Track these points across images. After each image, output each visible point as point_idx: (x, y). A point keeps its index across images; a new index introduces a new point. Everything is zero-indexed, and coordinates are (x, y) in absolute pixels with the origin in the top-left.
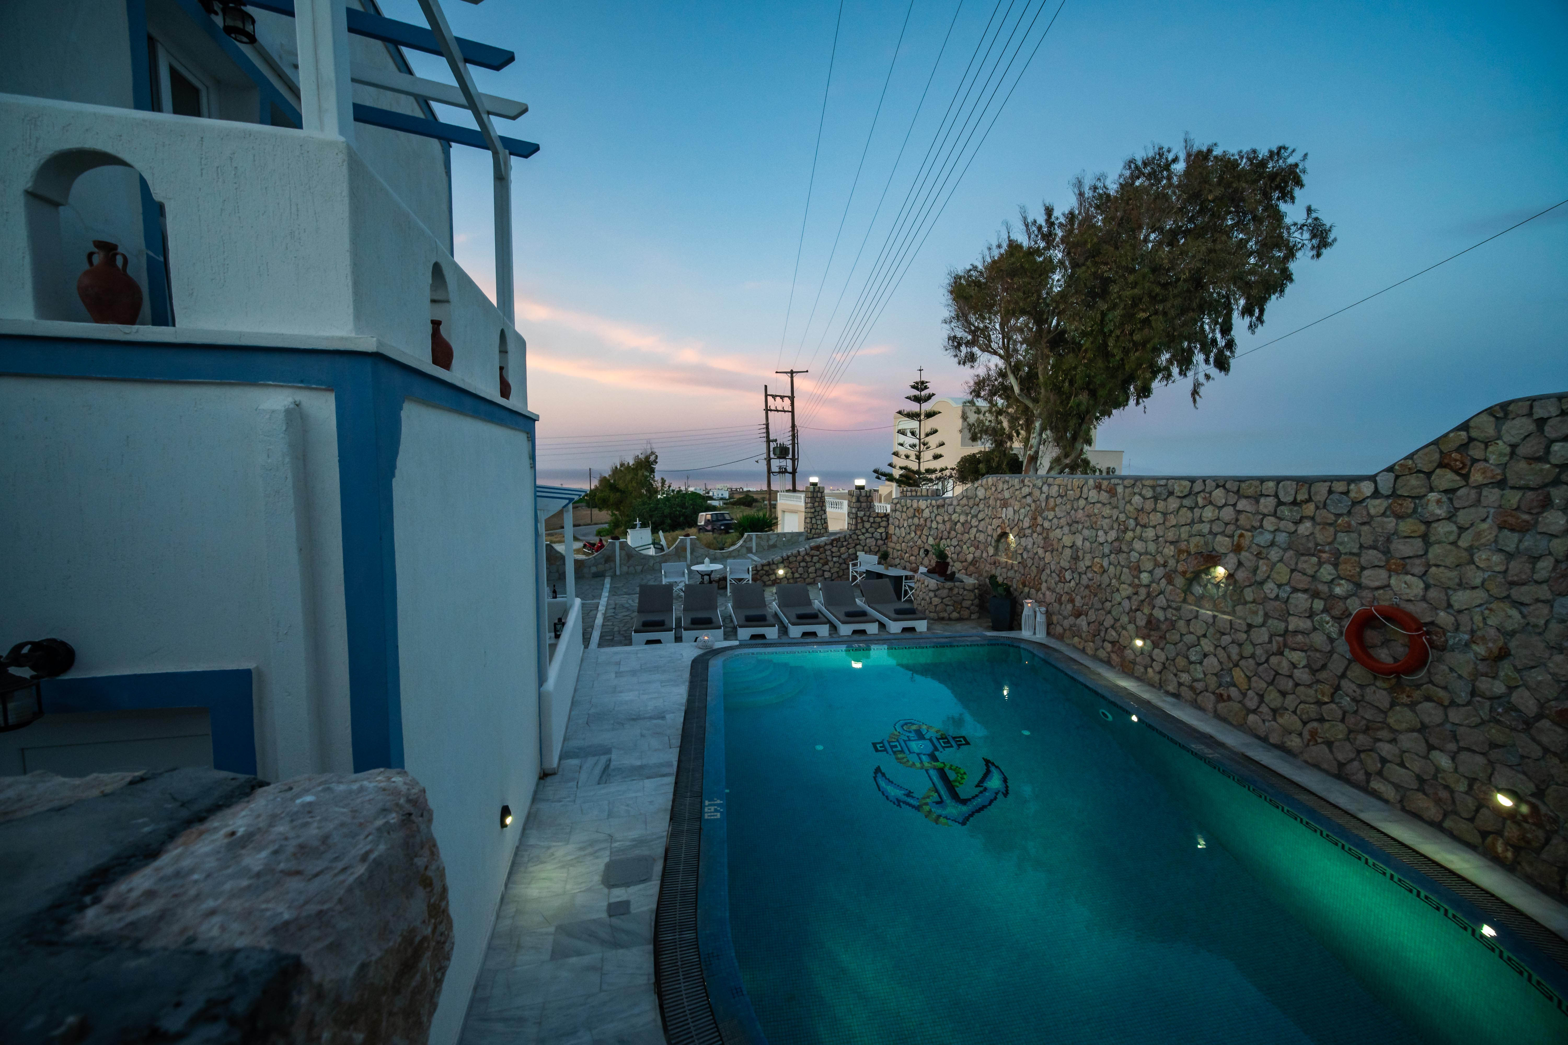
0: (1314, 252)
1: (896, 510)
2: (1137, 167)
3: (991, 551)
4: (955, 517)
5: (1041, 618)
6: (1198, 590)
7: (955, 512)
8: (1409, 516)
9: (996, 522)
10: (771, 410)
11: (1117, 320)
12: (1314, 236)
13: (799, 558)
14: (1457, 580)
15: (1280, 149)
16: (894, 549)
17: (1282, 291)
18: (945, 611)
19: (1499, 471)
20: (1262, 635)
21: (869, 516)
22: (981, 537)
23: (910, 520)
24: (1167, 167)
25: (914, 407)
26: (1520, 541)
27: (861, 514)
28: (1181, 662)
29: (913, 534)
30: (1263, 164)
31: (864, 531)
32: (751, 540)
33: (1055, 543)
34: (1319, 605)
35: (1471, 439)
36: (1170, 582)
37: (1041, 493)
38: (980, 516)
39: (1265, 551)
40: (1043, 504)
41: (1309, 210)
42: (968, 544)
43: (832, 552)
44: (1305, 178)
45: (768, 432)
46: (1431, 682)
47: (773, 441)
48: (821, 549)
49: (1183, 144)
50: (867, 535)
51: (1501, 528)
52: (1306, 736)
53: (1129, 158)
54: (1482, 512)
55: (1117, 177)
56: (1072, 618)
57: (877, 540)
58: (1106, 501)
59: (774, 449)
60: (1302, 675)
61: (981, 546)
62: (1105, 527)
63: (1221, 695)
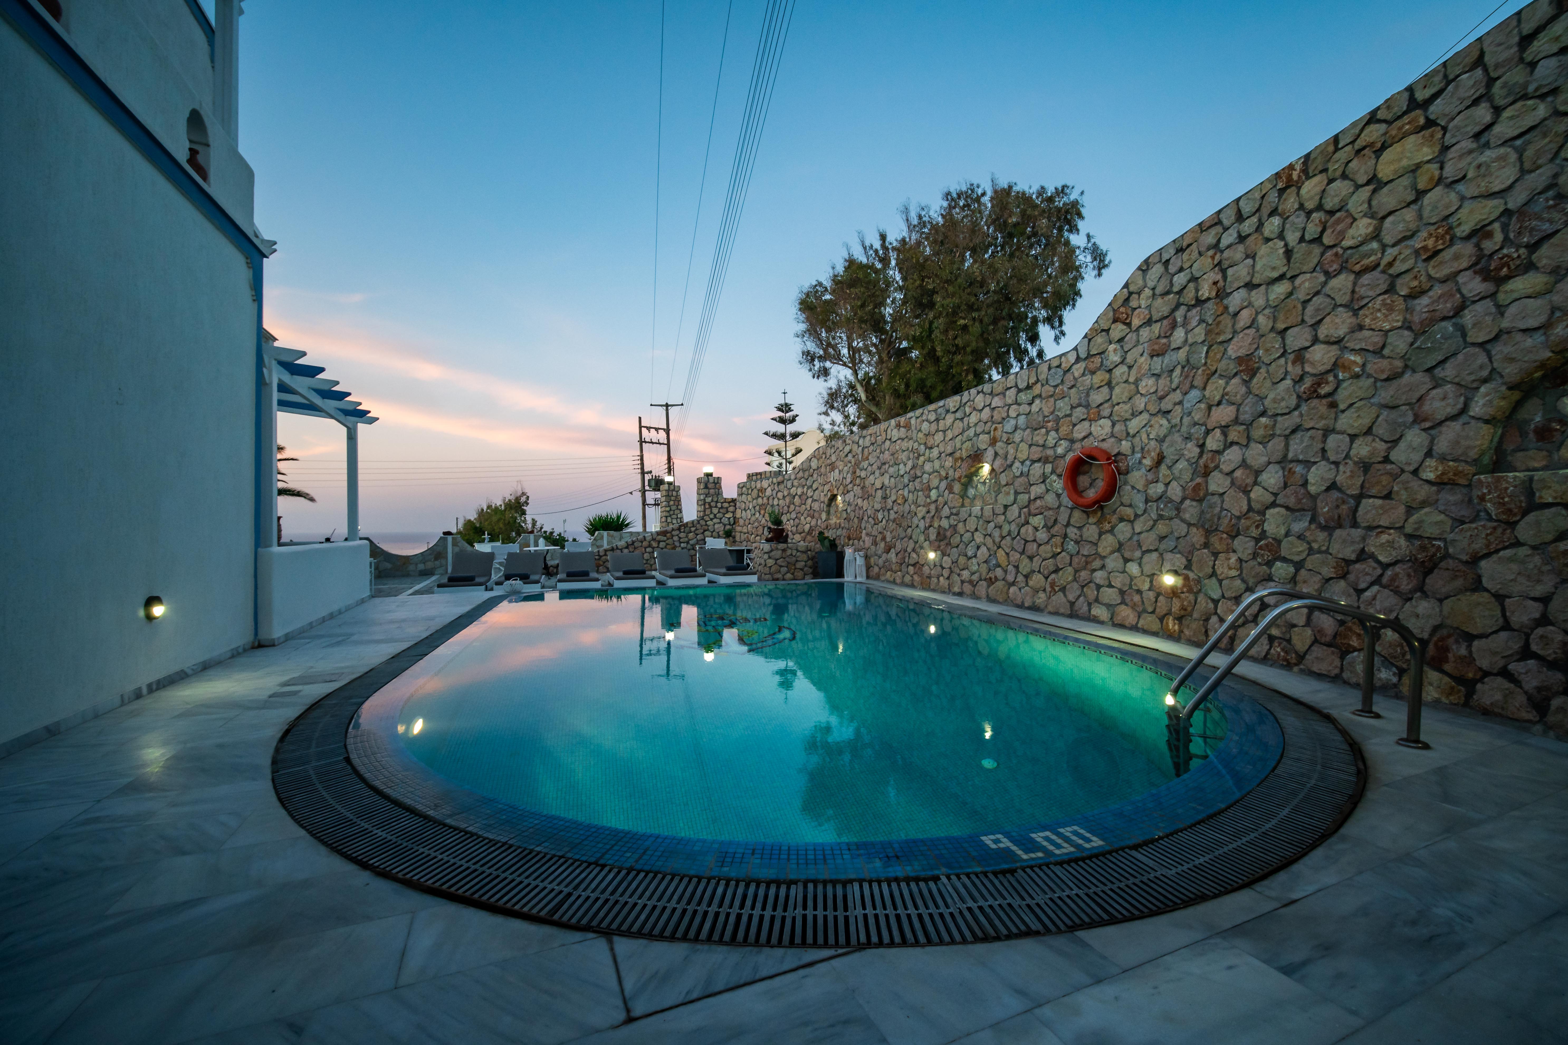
0: (1096, 272)
1: (742, 494)
2: (952, 199)
3: (824, 516)
4: (793, 491)
5: (860, 561)
6: (971, 492)
7: (793, 486)
8: (1099, 369)
9: (827, 488)
10: (646, 442)
11: (941, 327)
12: (1095, 259)
13: (645, 544)
14: (1131, 411)
15: (1063, 187)
16: (741, 532)
17: (1074, 305)
18: (779, 572)
19: (1147, 312)
20: (1014, 511)
21: (717, 502)
22: (816, 506)
23: (755, 501)
24: (978, 199)
25: (780, 428)
26: (1163, 362)
27: (709, 500)
28: (962, 560)
29: (757, 515)
30: (1050, 200)
31: (712, 516)
32: (602, 538)
33: (869, 489)
34: (1049, 468)
35: (1130, 294)
36: (951, 492)
37: (859, 446)
38: (815, 486)
39: (1011, 436)
40: (860, 456)
41: (1089, 236)
42: (805, 515)
43: (680, 538)
44: (1084, 211)
45: (642, 464)
46: (1122, 504)
47: (648, 473)
48: (668, 535)
49: (990, 183)
50: (715, 520)
51: (1152, 357)
52: (1048, 589)
53: (946, 190)
54: (1140, 349)
55: (938, 209)
56: (885, 554)
57: (725, 525)
58: (904, 436)
59: (649, 480)
60: (1042, 535)
61: (816, 515)
62: (905, 460)
63: (990, 578)
